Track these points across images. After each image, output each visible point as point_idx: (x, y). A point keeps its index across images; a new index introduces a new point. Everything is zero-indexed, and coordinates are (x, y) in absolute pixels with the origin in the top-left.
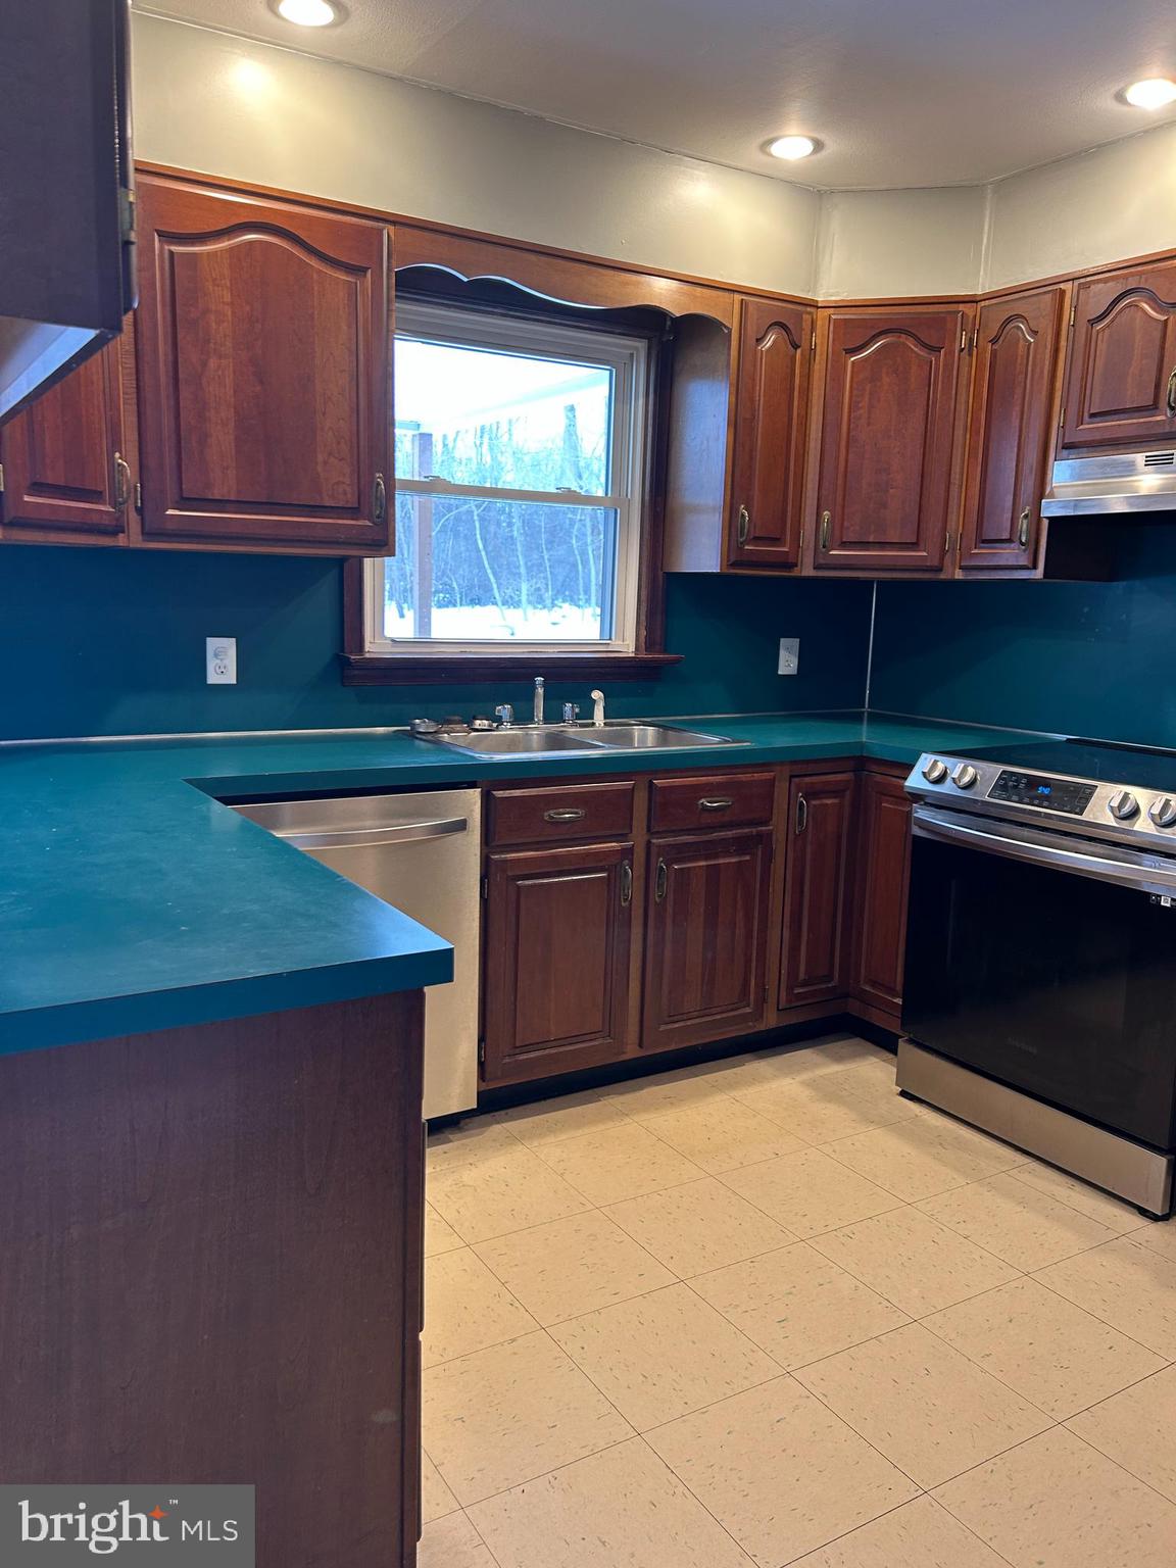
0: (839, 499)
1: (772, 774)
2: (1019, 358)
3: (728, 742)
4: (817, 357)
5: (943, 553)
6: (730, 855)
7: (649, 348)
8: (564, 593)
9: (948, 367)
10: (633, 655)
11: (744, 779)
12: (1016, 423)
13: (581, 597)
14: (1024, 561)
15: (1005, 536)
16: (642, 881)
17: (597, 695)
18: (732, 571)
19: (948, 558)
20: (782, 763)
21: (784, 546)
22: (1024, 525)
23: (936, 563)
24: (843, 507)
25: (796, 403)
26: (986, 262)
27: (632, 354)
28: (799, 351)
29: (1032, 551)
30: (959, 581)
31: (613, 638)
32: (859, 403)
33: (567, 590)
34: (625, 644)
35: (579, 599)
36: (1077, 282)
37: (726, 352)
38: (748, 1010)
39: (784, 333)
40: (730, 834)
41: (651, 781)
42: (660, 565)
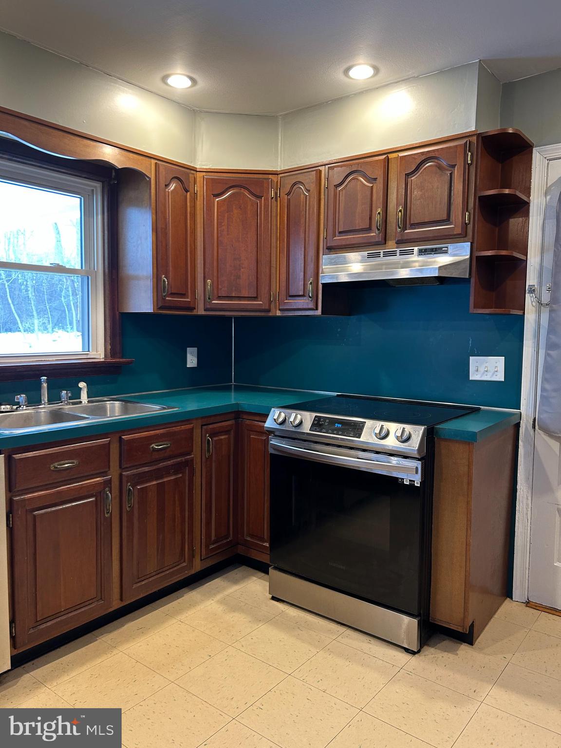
0: (215, 274)
1: (192, 425)
2: (302, 203)
3: (164, 408)
4: (198, 198)
5: (270, 302)
6: (171, 475)
7: (103, 187)
8: (59, 325)
9: (266, 206)
10: (103, 360)
11: (176, 430)
12: (302, 235)
13: (68, 327)
14: (311, 305)
15: (301, 293)
16: (118, 499)
17: (82, 385)
18: (160, 312)
19: (272, 305)
20: (197, 419)
21: (188, 298)
22: (310, 287)
23: (267, 307)
24: (218, 278)
25: (188, 221)
26: (281, 154)
27: (93, 190)
28: (188, 193)
29: (315, 301)
30: (279, 317)
31: (91, 350)
32: (222, 223)
33: (60, 323)
34: (98, 353)
35: (67, 328)
36: (327, 167)
37: (148, 190)
38: (184, 564)
39: (180, 183)
40: (169, 463)
41: (120, 438)
42: (116, 309)
